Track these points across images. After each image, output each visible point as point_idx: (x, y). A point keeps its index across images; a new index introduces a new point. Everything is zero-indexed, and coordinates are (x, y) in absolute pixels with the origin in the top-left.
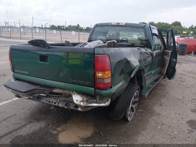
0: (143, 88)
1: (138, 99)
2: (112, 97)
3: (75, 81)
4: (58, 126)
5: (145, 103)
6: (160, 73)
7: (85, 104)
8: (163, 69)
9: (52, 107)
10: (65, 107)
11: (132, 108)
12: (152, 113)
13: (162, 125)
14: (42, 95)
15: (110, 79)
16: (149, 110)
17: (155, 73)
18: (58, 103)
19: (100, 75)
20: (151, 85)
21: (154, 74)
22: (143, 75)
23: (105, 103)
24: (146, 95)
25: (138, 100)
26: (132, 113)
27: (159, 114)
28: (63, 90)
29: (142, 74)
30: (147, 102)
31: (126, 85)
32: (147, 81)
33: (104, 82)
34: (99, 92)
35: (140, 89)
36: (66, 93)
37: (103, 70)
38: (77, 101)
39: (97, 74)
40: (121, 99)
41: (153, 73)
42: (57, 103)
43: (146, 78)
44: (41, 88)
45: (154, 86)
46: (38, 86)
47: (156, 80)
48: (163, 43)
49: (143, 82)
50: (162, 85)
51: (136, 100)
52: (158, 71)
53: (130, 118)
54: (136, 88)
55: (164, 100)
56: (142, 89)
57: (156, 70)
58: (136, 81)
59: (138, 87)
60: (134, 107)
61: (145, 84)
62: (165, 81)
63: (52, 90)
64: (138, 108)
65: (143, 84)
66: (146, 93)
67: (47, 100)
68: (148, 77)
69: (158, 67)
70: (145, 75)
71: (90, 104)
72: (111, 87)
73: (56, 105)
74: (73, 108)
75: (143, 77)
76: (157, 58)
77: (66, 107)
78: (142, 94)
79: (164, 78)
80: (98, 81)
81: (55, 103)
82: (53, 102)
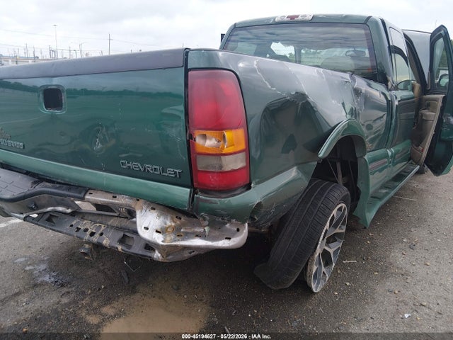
0: (361, 197)
1: (344, 228)
2: (252, 218)
3: (136, 166)
4: (108, 301)
5: (366, 240)
6: (411, 158)
7: (168, 238)
8: (418, 146)
9: (87, 246)
10: (117, 248)
11: (325, 254)
12: (386, 271)
13: (413, 307)
14: (60, 209)
15: (242, 156)
16: (376, 260)
17: (395, 154)
18: (102, 234)
19: (207, 142)
20: (384, 191)
21: (392, 157)
22: (362, 157)
23: (230, 239)
24: (370, 216)
25: (344, 231)
26: (324, 269)
27: (405, 275)
28: (111, 196)
29: (358, 155)
30: (371, 239)
31: (305, 182)
32: (371, 176)
33: (221, 167)
34: (206, 201)
35: (352, 200)
36: (121, 206)
37: (218, 125)
38: (147, 228)
39: (199, 141)
40: (290, 228)
41: (390, 153)
42: (97, 235)
43: (370, 167)
44: (56, 188)
45: (393, 193)
46: (48, 184)
47: (399, 177)
48: (420, 76)
49: (359, 177)
50: (414, 192)
51: (338, 231)
52: (404, 149)
53: (318, 283)
54: (336, 195)
55: (419, 234)
56: (358, 198)
57: (399, 147)
58: (340, 176)
59: (345, 191)
60: (331, 251)
61: (368, 185)
62: (423, 182)
63: (82, 195)
64: (343, 254)
65: (360, 185)
66: (369, 211)
67: (72, 226)
68: (374, 164)
69: (405, 140)
70: (366, 157)
71: (183, 240)
72: (248, 187)
73: (95, 239)
74: (140, 253)
75: (360, 163)
76: (403, 115)
77: (120, 248)
78: (357, 213)
79: (420, 172)
80: (202, 164)
81: (92, 234)
82: (86, 230)
